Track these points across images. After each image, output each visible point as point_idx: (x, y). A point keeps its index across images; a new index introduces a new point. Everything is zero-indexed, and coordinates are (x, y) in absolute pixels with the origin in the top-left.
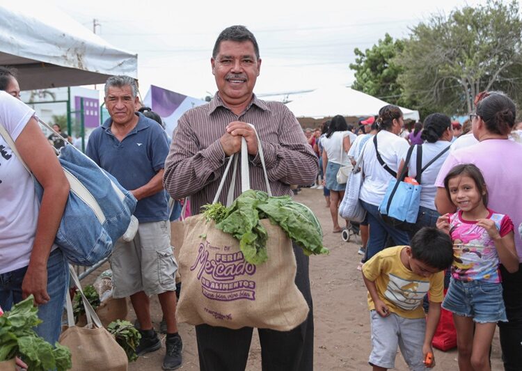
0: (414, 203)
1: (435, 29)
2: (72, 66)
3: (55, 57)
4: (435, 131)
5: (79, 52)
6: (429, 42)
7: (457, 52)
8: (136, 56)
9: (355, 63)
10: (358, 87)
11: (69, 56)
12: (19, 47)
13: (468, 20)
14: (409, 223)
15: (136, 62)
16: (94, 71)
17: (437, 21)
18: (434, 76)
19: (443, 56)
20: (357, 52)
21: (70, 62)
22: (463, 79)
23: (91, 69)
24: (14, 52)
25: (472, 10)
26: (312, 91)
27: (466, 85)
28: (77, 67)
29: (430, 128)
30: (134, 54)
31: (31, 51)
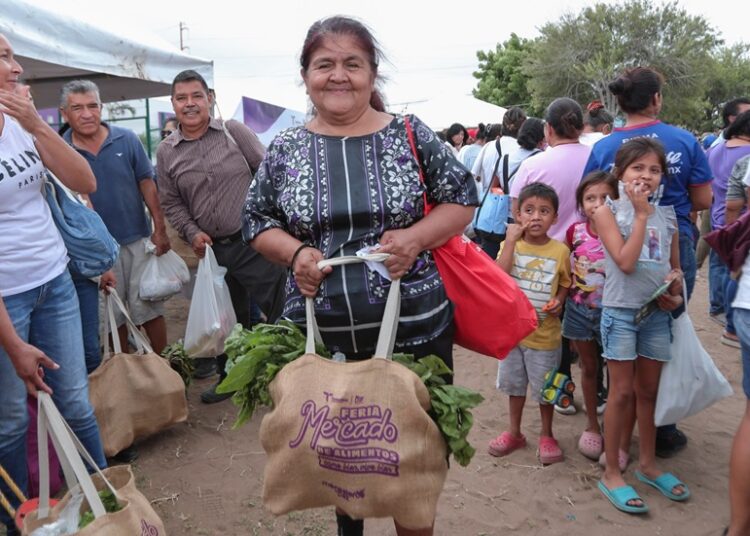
0: (500, 213)
1: (563, 28)
2: (131, 76)
3: (109, 67)
4: (533, 137)
5: (138, 61)
6: (559, 43)
7: (590, 53)
8: (212, 63)
9: (480, 71)
10: (483, 96)
11: (127, 65)
12: (67, 56)
13: (600, 19)
14: (497, 235)
15: (212, 70)
16: (158, 80)
17: (566, 19)
18: (566, 79)
19: (574, 58)
20: (481, 56)
21: (128, 72)
22: (597, 83)
23: (154, 79)
24: (62, 62)
25: (604, 7)
26: (426, 101)
27: (600, 91)
28: (137, 76)
29: (529, 134)
30: (209, 60)
31: (80, 60)
